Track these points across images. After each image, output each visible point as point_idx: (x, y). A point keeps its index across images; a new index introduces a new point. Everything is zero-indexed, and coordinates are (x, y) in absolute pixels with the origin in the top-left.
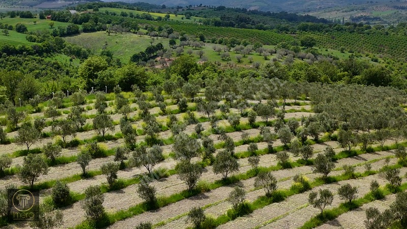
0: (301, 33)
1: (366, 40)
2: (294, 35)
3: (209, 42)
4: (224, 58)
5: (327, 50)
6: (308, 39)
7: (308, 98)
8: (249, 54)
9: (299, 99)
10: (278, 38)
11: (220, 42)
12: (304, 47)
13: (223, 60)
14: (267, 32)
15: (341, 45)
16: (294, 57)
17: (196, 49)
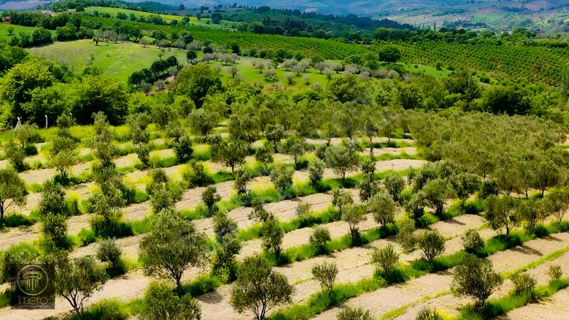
0: (379, 42)
1: (471, 53)
2: (369, 46)
3: (245, 55)
4: (268, 78)
5: (416, 67)
6: (390, 49)
7: (407, 134)
8: (305, 72)
9: (393, 136)
10: (346, 50)
11: (263, 55)
12: (383, 62)
13: (267, 81)
14: (330, 41)
15: (435, 60)
16: (370, 76)
17: (226, 65)
